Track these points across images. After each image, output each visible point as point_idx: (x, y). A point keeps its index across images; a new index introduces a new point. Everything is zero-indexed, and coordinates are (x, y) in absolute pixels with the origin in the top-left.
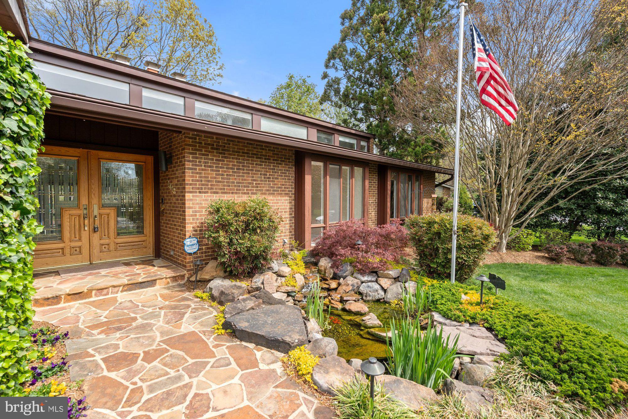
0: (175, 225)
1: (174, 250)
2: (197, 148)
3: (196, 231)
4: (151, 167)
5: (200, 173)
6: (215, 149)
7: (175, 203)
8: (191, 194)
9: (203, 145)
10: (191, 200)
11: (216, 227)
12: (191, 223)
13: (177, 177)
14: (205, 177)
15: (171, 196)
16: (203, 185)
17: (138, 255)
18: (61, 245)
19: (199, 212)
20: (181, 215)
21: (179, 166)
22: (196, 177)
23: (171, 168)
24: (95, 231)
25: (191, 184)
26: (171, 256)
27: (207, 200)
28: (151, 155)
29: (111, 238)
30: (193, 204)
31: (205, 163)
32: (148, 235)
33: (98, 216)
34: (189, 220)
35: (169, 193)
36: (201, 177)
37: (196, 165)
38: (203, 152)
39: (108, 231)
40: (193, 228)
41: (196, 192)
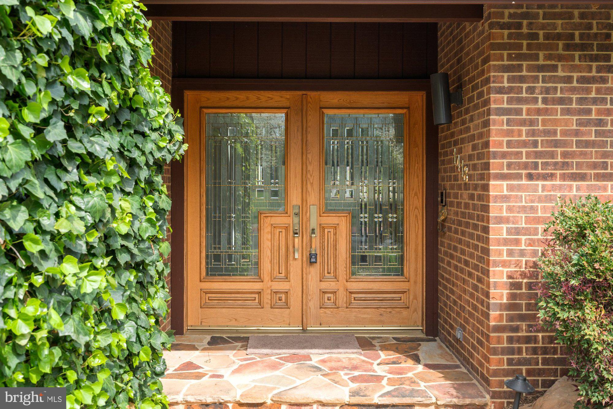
0: (466, 263)
1: (464, 329)
2: (525, 51)
3: (518, 286)
4: (420, 117)
5: (532, 123)
6: (575, 47)
7: (467, 206)
8: (505, 183)
9: (541, 40)
10: (505, 198)
11: (573, 288)
12: (504, 264)
13: (473, 138)
14: (546, 133)
15: (459, 187)
16: (538, 155)
17: (391, 323)
18: (257, 286)
19: (526, 232)
20: (479, 238)
21: (476, 107)
22: (520, 135)
23: (460, 114)
24: (311, 263)
25: (504, 155)
26: (457, 340)
27: (549, 199)
28: (419, 90)
29: (340, 278)
30: (510, 209)
31: (547, 91)
32: (412, 280)
33: (317, 231)
34: (500, 253)
35: (456, 179)
36: (533, 133)
37: (520, 101)
38: (541, 62)
39: (335, 263)
40: (509, 277)
41: (518, 177)
